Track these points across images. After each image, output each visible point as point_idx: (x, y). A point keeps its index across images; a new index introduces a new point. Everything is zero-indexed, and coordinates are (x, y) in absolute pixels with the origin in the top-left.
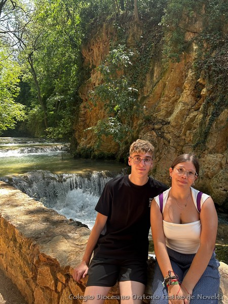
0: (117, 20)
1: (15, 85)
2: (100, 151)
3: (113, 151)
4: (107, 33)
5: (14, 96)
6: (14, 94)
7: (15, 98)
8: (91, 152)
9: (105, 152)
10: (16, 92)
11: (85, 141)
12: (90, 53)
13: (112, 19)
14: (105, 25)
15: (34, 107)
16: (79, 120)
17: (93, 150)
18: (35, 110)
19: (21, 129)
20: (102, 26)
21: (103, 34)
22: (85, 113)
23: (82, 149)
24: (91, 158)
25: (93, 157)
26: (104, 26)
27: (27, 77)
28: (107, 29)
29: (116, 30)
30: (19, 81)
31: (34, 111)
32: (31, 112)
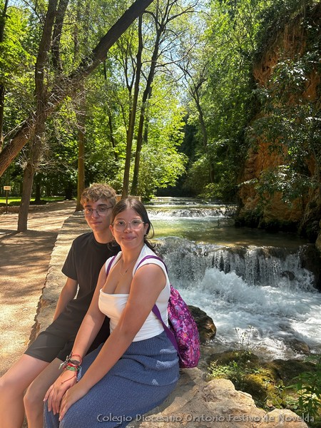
0: (308, 15)
1: (179, 130)
2: (272, 216)
3: (293, 218)
4: (291, 39)
5: (177, 144)
6: (177, 142)
7: (177, 147)
8: (259, 217)
9: (281, 219)
10: (180, 139)
11: (252, 201)
12: (264, 74)
13: (299, 17)
14: (287, 27)
15: (199, 157)
16: (245, 172)
17: (262, 216)
18: (201, 161)
19: (184, 186)
20: (283, 30)
21: (285, 41)
22: (254, 160)
23: (247, 214)
24: (259, 227)
25: (261, 225)
26: (286, 30)
27: (193, 119)
28: (290, 32)
29: (305, 31)
30: (183, 124)
31: (199, 162)
32: (196, 164)
